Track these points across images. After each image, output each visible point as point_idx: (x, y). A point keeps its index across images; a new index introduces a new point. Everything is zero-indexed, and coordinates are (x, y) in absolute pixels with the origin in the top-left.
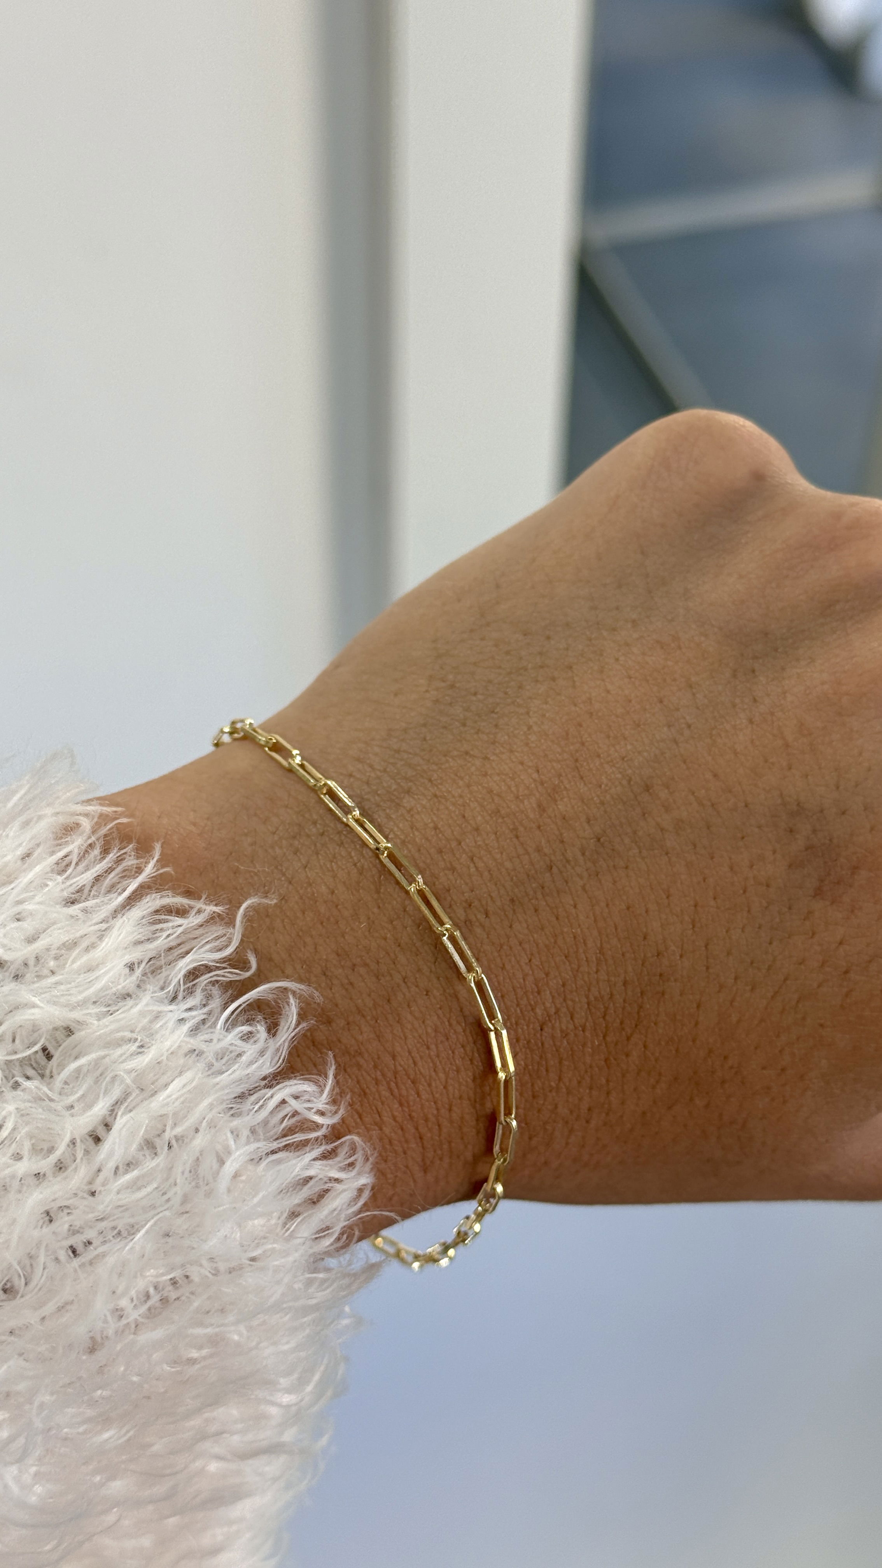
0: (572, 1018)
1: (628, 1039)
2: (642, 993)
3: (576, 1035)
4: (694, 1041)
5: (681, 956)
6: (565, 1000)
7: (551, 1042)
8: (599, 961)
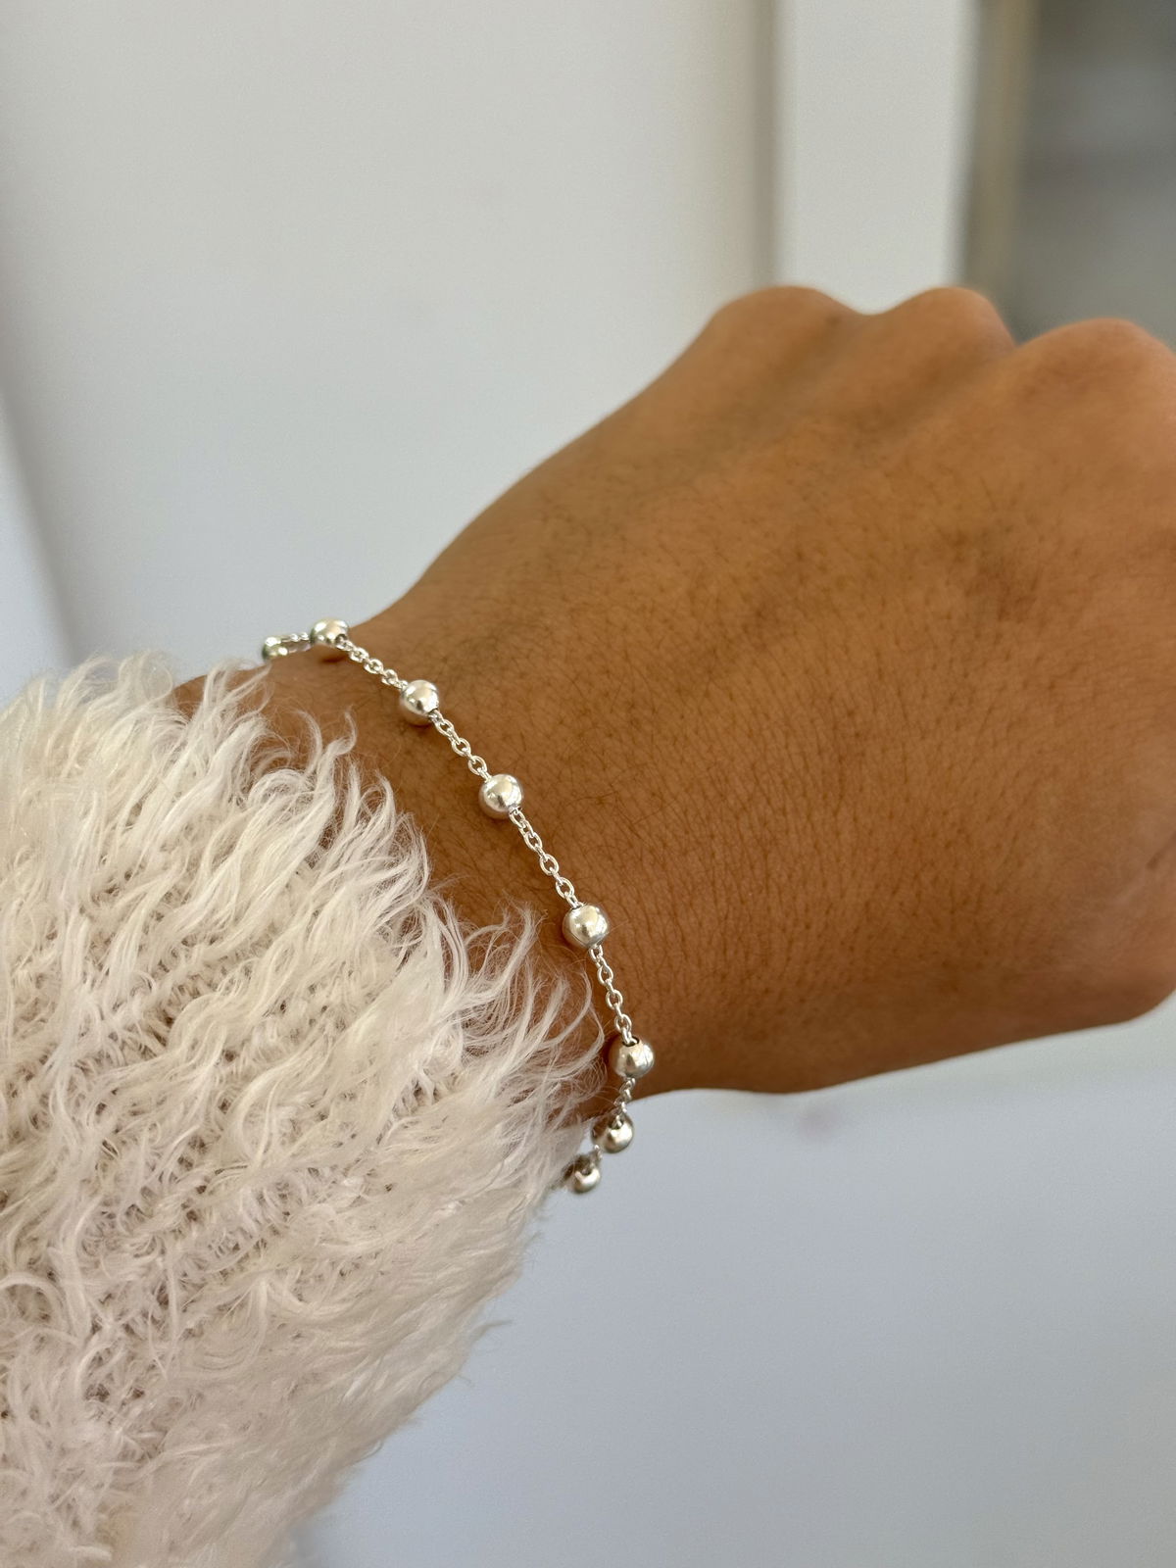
0: (769, 802)
1: (835, 814)
2: (841, 759)
3: (777, 821)
4: (907, 800)
5: (875, 710)
6: (757, 783)
7: (750, 833)
8: (787, 735)
